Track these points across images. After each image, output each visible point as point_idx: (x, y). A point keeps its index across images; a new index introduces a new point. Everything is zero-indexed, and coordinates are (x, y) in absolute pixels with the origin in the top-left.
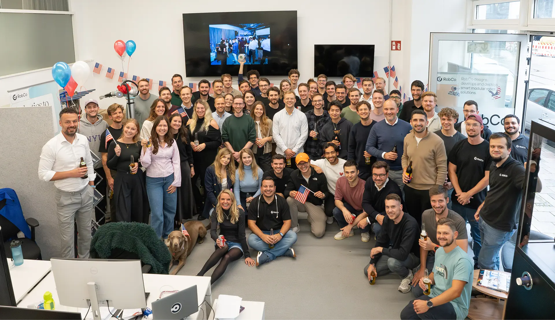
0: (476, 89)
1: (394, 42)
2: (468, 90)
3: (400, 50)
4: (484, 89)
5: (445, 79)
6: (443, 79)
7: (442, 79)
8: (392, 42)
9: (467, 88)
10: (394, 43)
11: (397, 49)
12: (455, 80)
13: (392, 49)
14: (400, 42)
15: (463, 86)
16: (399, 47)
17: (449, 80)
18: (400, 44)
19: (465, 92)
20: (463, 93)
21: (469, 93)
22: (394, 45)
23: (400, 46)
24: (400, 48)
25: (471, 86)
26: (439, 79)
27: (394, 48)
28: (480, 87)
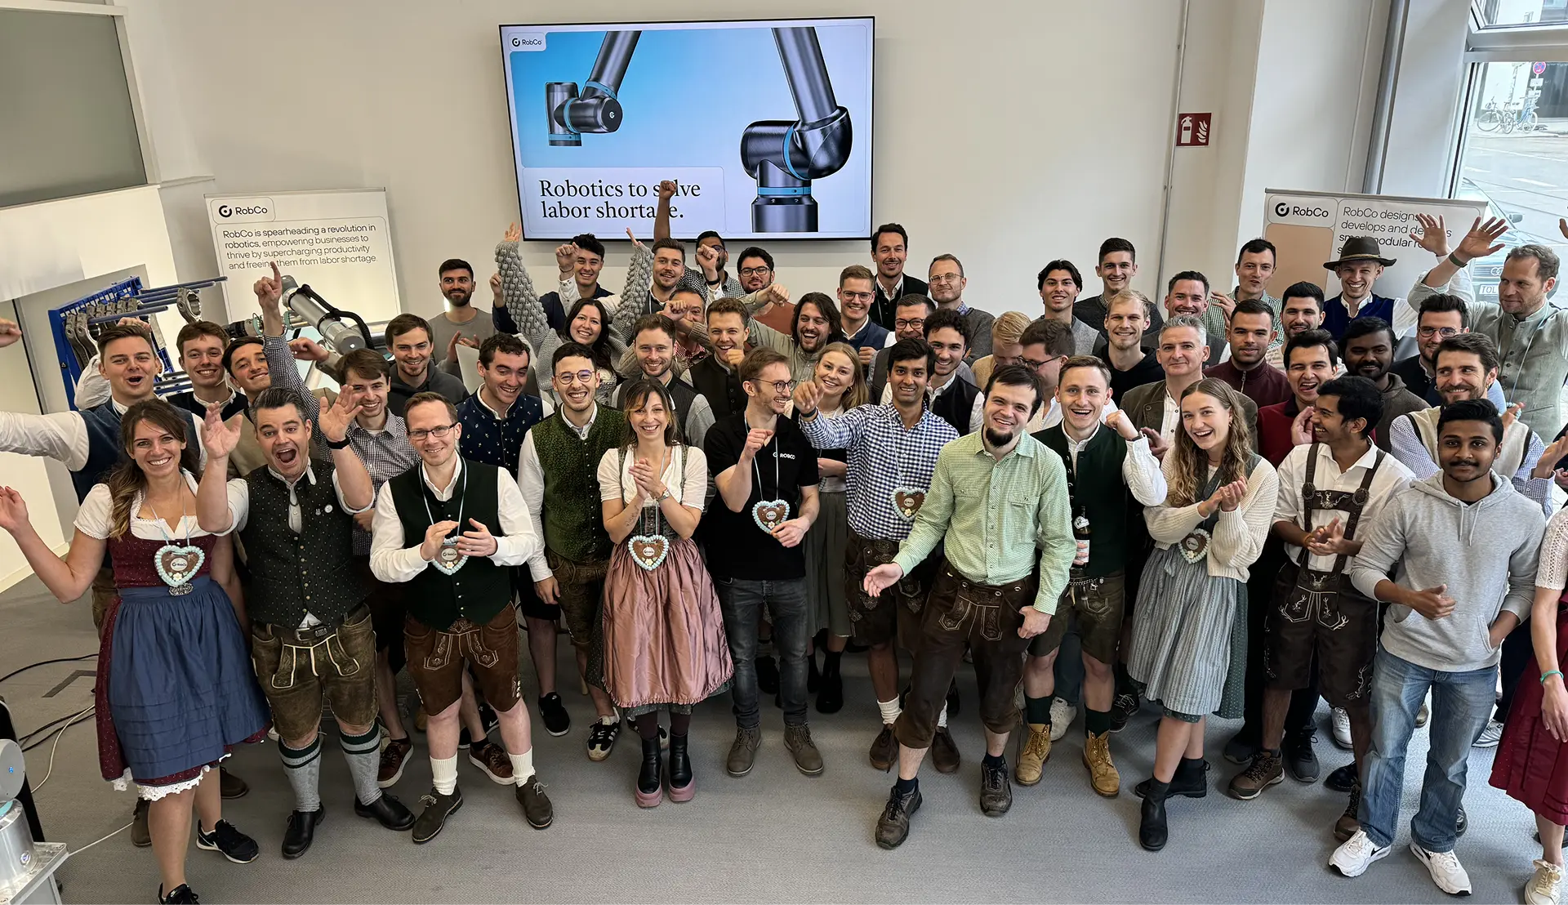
1: (1188, 119)
3: (1206, 144)
5: (1296, 209)
6: (1291, 211)
7: (1288, 209)
10: (1187, 122)
11: (1195, 141)
12: (1325, 214)
13: (1179, 143)
14: (1206, 118)
16: (1202, 133)
17: (1309, 213)
18: (1209, 124)
22: (1187, 129)
23: (1208, 130)
24: (1207, 137)
26: (1282, 210)
27: (1186, 137)
28: (1397, 236)
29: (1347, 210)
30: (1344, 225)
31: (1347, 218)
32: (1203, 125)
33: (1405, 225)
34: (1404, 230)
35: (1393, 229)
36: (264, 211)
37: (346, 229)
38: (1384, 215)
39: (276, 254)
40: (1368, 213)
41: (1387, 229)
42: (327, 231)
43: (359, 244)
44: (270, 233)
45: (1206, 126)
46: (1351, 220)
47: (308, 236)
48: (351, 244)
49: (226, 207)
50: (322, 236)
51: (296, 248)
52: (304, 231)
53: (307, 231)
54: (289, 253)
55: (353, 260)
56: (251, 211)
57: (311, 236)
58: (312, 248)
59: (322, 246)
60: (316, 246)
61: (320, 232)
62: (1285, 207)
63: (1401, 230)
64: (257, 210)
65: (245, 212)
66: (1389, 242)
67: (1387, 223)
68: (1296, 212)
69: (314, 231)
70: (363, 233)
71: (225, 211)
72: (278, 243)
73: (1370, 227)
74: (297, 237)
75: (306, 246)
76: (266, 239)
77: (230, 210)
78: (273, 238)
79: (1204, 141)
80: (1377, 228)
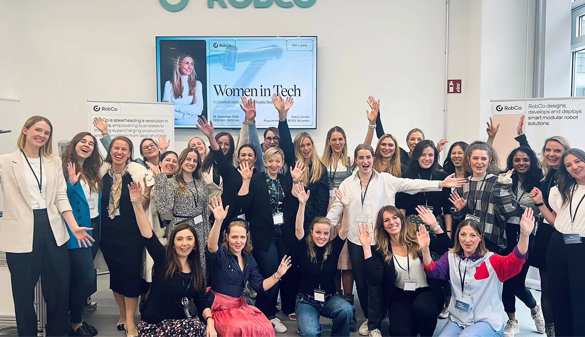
0: (549, 118)
1: (451, 82)
2: (539, 120)
3: (460, 92)
4: (561, 118)
5: (506, 107)
8: (449, 81)
9: (537, 118)
10: (451, 84)
11: (455, 91)
12: (520, 108)
13: (448, 92)
14: (460, 81)
15: (532, 115)
16: (458, 88)
17: (512, 108)
18: (461, 84)
19: (534, 124)
20: (532, 124)
21: (540, 124)
22: (451, 86)
23: (460, 87)
24: (460, 90)
25: (542, 115)
26: (499, 108)
27: (451, 89)
28: (555, 115)
29: (530, 106)
30: (530, 112)
31: (531, 109)
32: (458, 85)
33: (559, 109)
34: (559, 112)
35: (553, 112)
36: (116, 110)
37: (154, 121)
38: (548, 106)
39: (119, 131)
40: (540, 106)
41: (550, 112)
42: (145, 121)
43: (159, 129)
44: (117, 121)
45: (459, 85)
46: (533, 110)
47: (135, 123)
48: (155, 128)
49: (97, 106)
50: (142, 124)
51: (128, 128)
52: (134, 121)
53: (135, 121)
54: (125, 131)
55: (156, 136)
56: (109, 109)
57: (137, 123)
58: (137, 129)
59: (142, 129)
60: (139, 128)
61: (141, 121)
62: (501, 107)
63: (557, 112)
64: (113, 109)
65: (106, 109)
66: (552, 118)
67: (551, 109)
68: (506, 109)
69: (138, 121)
70: (162, 123)
71: (97, 109)
72: (121, 126)
73: (542, 112)
74: (130, 123)
75: (134, 128)
76: (115, 123)
77: (99, 108)
78: (118, 123)
79: (459, 91)
80: (546, 112)
